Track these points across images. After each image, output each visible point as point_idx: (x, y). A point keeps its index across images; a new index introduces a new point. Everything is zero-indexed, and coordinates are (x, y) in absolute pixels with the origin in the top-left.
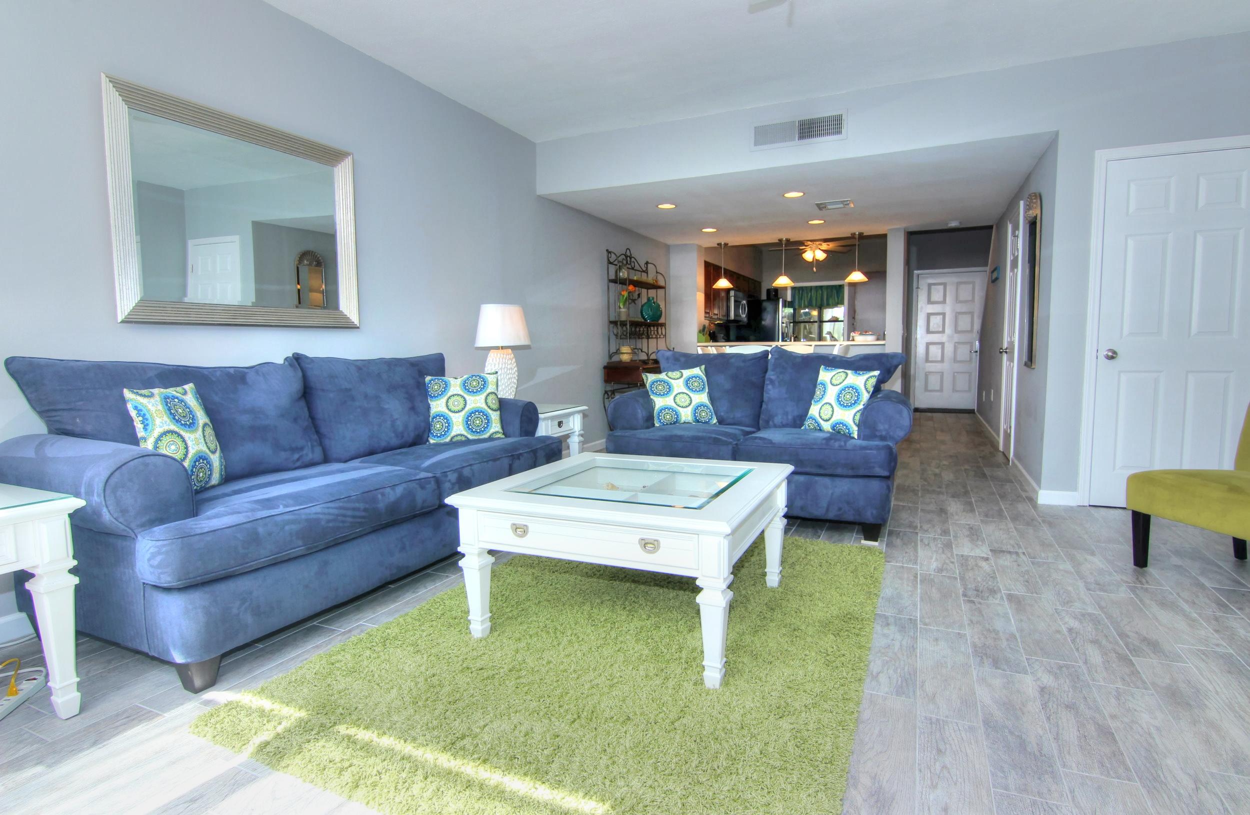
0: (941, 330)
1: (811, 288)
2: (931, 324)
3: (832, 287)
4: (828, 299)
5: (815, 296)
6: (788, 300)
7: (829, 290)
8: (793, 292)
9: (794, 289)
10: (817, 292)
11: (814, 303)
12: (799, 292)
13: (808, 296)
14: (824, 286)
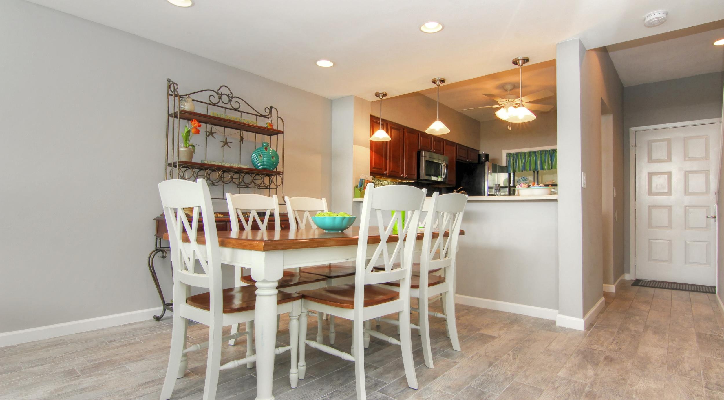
0: (666, 191)
1: (525, 154)
2: (654, 185)
3: (546, 152)
4: (542, 164)
5: (529, 161)
6: (503, 166)
7: (543, 155)
8: (508, 158)
9: (509, 155)
10: (530, 157)
11: (528, 168)
12: (514, 158)
13: (522, 161)
14: (538, 151)
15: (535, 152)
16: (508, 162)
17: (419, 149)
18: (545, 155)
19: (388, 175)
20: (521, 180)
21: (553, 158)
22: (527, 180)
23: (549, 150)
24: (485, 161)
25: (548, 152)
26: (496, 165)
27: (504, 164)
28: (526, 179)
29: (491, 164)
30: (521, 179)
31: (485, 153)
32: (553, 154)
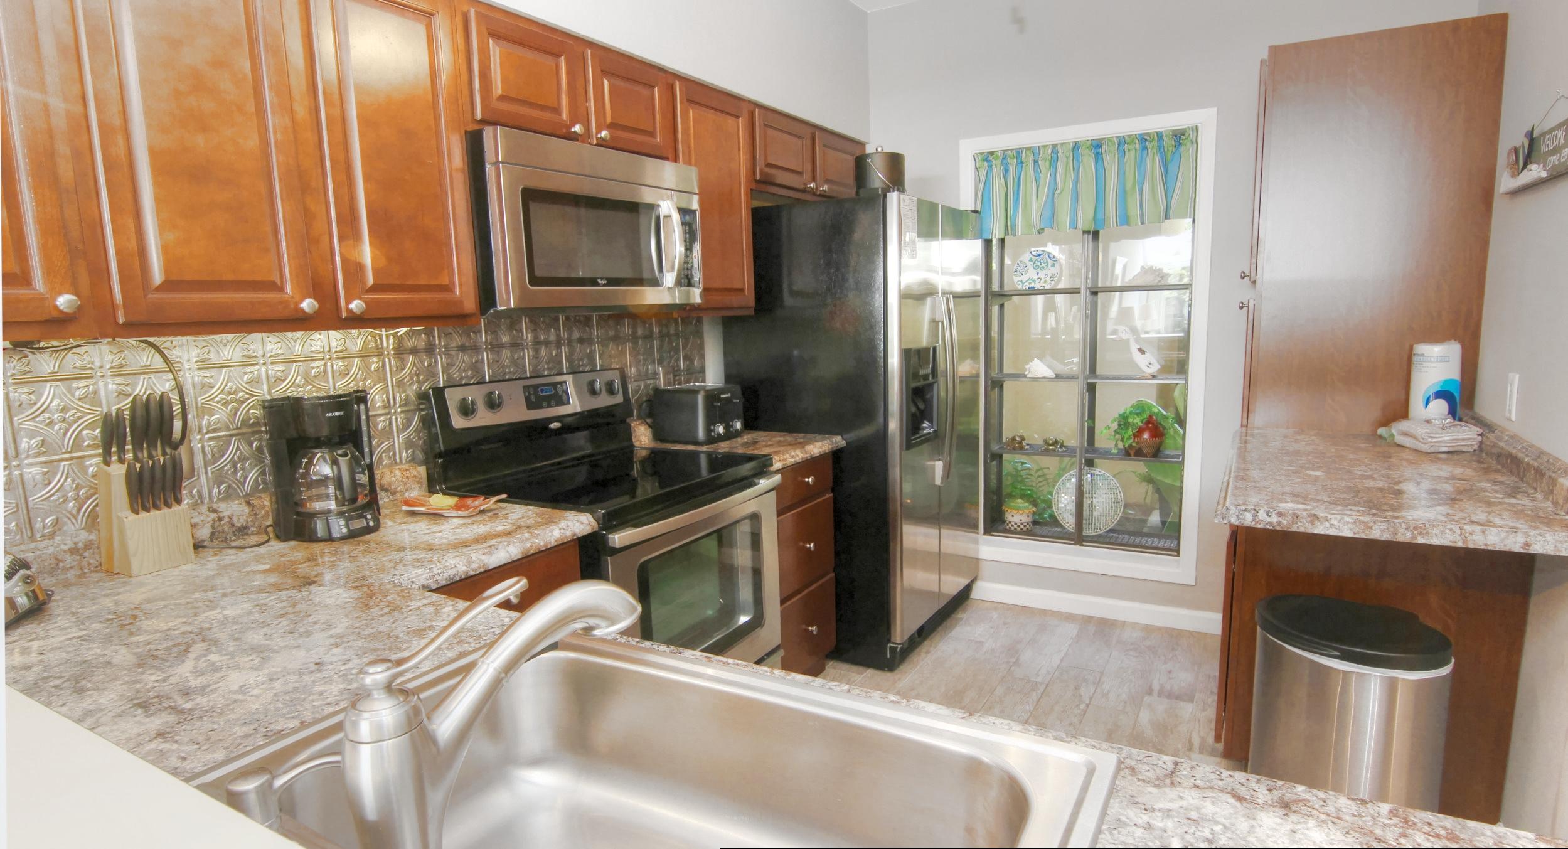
1: (1054, 153)
3: (1143, 140)
4: (1123, 195)
5: (1070, 185)
6: (962, 208)
7: (1130, 156)
8: (983, 173)
9: (987, 158)
10: (1076, 170)
11: (1065, 217)
12: (1006, 171)
13: (1042, 182)
14: (1110, 140)
15: (1097, 146)
16: (984, 189)
17: (479, 116)
18: (1141, 163)
19: (121, 319)
20: (1029, 264)
21: (1172, 168)
22: (1053, 265)
23: (1160, 136)
24: (886, 190)
25: (1155, 143)
26: (937, 205)
27: (966, 201)
28: (1050, 263)
29: (915, 203)
30: (1031, 260)
31: (887, 150)
32: (1173, 154)
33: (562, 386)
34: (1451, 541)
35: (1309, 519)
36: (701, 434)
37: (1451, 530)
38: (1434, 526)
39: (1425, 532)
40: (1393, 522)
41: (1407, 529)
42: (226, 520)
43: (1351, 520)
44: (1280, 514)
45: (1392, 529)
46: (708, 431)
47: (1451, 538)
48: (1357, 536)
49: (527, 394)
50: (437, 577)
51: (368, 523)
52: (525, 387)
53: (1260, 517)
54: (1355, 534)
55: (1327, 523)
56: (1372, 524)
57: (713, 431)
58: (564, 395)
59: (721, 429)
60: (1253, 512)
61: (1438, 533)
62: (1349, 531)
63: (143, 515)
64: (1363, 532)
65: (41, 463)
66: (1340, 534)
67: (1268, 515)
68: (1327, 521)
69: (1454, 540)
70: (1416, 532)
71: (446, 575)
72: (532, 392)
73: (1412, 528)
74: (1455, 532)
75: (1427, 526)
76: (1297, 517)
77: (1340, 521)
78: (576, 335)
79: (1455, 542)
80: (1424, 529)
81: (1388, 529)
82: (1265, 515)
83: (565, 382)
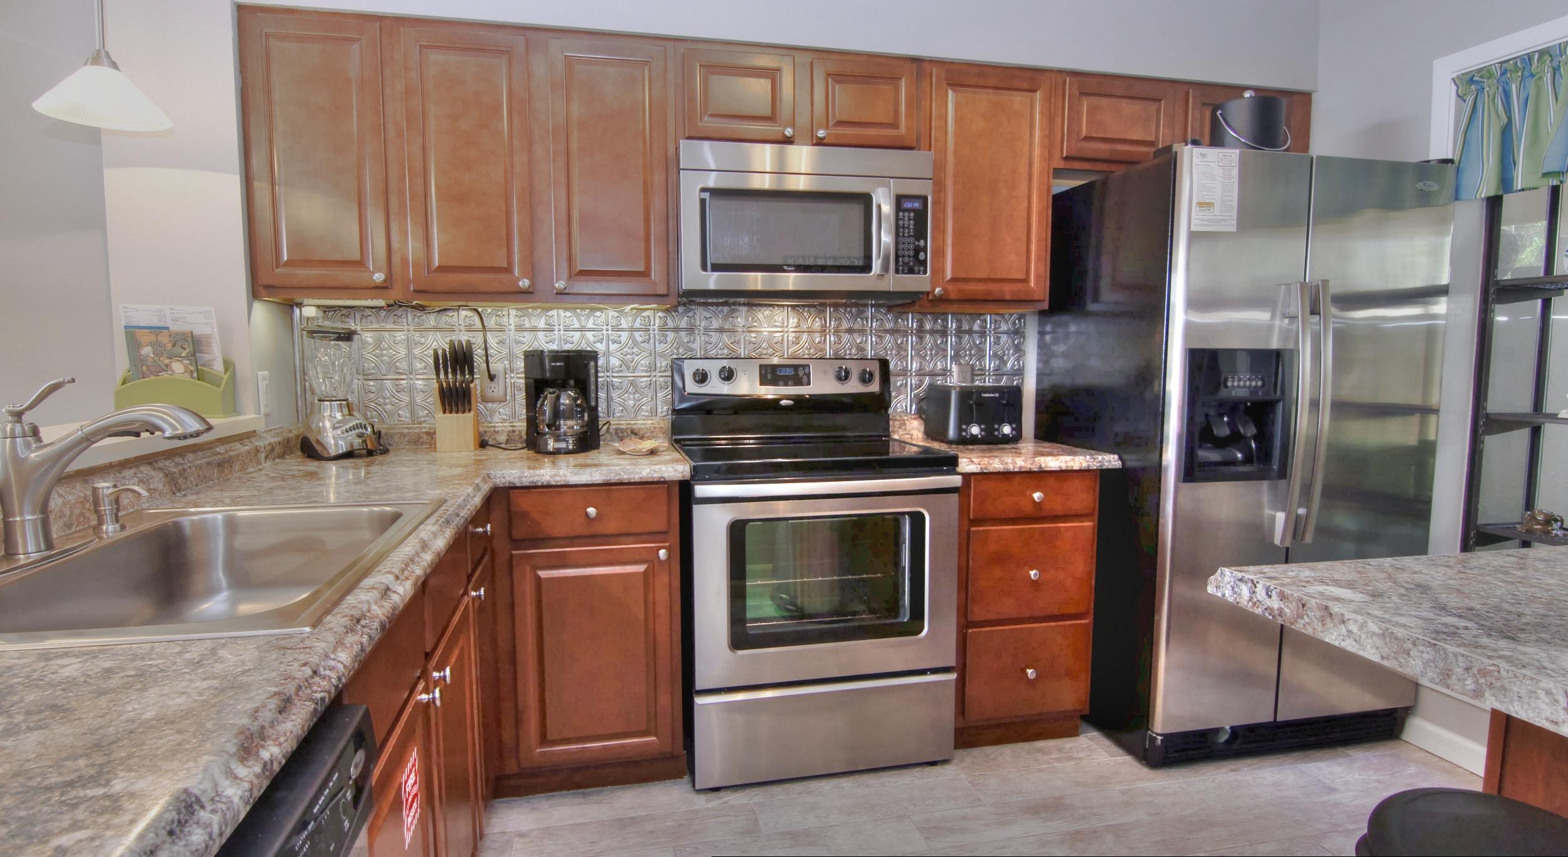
19: (412, 289)
33: (804, 369)
34: (1547, 719)
35: (1318, 614)
36: (952, 432)
37: (1548, 692)
38: (1515, 676)
39: (1498, 684)
40: (1444, 650)
41: (1467, 669)
42: (517, 433)
43: (1377, 630)
44: (1283, 597)
45: (1441, 665)
46: (960, 429)
47: (1547, 711)
48: (1385, 663)
49: (763, 372)
50: (524, 479)
51: (568, 446)
52: (761, 366)
53: (1259, 598)
54: (1383, 658)
55: (1342, 626)
56: (1409, 645)
57: (965, 430)
58: (805, 377)
59: (975, 430)
60: (1250, 584)
61: (1523, 693)
62: (1374, 651)
63: (448, 415)
64: (1396, 659)
65: (423, 379)
66: (1361, 653)
67: (1267, 593)
68: (1343, 622)
69: (1554, 718)
70: (1482, 681)
71: (531, 480)
72: (769, 371)
73: (1475, 670)
74: (1557, 701)
75: (1503, 673)
76: (1304, 605)
77: (1361, 627)
78: (845, 325)
79: (1556, 723)
80: (1497, 679)
81: (1434, 661)
82: (1264, 593)
83: (809, 366)
